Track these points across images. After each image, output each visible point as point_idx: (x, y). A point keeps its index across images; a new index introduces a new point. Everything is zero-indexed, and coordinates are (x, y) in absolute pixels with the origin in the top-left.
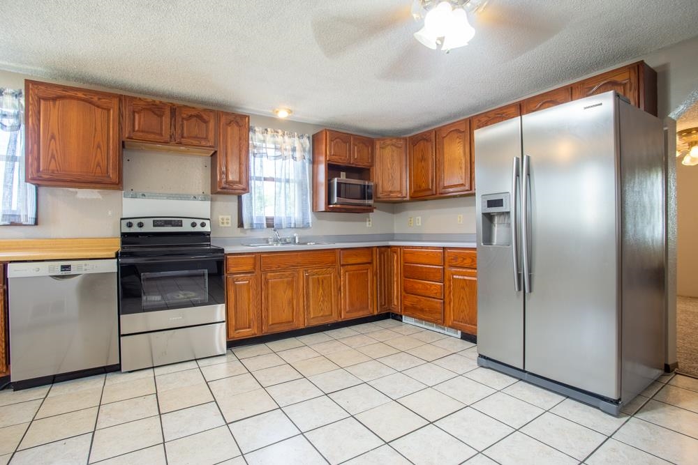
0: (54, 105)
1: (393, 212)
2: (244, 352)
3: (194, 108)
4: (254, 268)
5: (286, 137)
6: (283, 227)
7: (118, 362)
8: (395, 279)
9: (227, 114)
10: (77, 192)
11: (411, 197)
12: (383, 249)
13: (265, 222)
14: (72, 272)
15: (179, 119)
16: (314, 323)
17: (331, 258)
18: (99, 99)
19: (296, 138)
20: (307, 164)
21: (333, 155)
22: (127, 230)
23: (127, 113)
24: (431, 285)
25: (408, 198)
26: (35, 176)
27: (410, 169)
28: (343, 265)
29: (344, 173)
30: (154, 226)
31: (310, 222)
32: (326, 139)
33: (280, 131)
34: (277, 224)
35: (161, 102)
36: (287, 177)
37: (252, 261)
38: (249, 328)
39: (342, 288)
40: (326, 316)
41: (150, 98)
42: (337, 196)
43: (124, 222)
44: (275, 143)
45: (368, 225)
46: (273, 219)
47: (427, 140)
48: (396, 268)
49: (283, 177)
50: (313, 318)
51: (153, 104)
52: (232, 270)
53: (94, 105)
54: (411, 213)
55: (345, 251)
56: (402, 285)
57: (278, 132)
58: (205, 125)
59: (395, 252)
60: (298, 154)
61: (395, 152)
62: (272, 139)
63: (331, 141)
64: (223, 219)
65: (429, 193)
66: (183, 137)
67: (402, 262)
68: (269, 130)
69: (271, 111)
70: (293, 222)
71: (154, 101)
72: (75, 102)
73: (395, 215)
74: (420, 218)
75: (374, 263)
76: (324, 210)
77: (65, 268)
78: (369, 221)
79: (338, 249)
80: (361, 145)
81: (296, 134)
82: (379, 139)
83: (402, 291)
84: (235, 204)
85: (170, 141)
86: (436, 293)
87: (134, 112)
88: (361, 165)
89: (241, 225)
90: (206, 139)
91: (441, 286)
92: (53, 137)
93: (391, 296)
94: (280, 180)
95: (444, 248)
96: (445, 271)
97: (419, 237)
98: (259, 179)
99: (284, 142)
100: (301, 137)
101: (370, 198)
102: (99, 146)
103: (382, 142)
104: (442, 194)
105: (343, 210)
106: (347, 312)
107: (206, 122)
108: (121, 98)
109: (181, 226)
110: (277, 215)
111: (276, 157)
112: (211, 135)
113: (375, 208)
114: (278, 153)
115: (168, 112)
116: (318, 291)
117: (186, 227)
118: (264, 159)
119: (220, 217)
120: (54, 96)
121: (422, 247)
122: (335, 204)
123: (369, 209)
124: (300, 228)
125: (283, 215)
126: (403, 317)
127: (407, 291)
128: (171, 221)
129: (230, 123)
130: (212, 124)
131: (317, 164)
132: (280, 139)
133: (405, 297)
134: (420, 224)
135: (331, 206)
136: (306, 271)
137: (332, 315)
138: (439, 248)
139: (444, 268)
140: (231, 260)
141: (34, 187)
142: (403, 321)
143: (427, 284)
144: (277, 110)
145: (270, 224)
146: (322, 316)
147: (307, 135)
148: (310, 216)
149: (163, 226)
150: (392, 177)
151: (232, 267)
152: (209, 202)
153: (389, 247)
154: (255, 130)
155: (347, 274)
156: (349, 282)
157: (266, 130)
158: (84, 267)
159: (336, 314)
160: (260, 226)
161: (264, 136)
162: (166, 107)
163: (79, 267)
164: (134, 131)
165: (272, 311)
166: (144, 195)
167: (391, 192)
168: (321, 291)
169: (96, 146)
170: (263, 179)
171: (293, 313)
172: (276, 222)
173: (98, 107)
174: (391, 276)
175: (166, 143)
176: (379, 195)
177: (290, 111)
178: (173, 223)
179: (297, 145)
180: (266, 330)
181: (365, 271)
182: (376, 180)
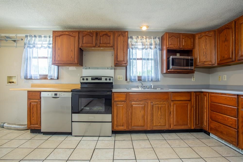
0: (60, 38)
1: (209, 73)
2: (119, 137)
3: (105, 31)
4: (126, 99)
5: (147, 39)
6: (146, 80)
7: (71, 132)
8: (205, 111)
9: (118, 32)
10: (69, 68)
11: (218, 64)
12: (198, 93)
13: (137, 78)
14: (57, 96)
15: (99, 37)
16: (155, 128)
17: (166, 96)
18: (72, 33)
19: (153, 39)
20: (158, 51)
21: (170, 45)
22: (82, 81)
23: (81, 37)
24: (228, 118)
25: (216, 65)
26: (54, 63)
27: (218, 48)
28: (173, 101)
29: (179, 54)
30: (92, 80)
31: (160, 78)
32: (166, 37)
33: (144, 37)
34: (143, 79)
35: (93, 31)
36: (148, 58)
37: (125, 96)
38: (123, 126)
39: (172, 113)
40: (162, 126)
41: (89, 31)
42: (172, 65)
43: (82, 78)
44: (142, 43)
45: (192, 80)
46: (141, 77)
47: (228, 28)
48: (206, 104)
49: (146, 58)
50: (155, 126)
51: (90, 32)
52: (116, 99)
53: (71, 36)
54: (219, 73)
55: (174, 94)
56: (209, 114)
57: (143, 37)
58: (109, 37)
59: (206, 96)
60: (152, 47)
61: (208, 39)
62: (141, 41)
63: (169, 38)
64: (119, 77)
65: (230, 60)
66: (100, 44)
67: (209, 101)
68: (139, 37)
69: (139, 28)
70: (150, 78)
71: (90, 31)
72: (65, 36)
73: (210, 75)
74: (226, 76)
75: (192, 101)
76: (165, 72)
77: (56, 94)
78: (194, 78)
79: (170, 92)
80: (186, 38)
81: (152, 37)
82: (197, 34)
83: (210, 118)
84: (125, 71)
85: (96, 46)
86: (232, 124)
87: (83, 36)
88: (186, 48)
89: (126, 80)
90: (109, 43)
91: (236, 120)
92: (59, 49)
93: (203, 120)
94: (145, 59)
95: (238, 95)
96: (239, 110)
97: (225, 87)
98: (135, 59)
99: (147, 42)
100: (155, 38)
101: (192, 65)
102: (72, 51)
103: (199, 35)
104: (239, 60)
105: (176, 73)
106: (175, 125)
107: (109, 36)
108: (79, 32)
109: (101, 80)
110: (143, 75)
111: (143, 49)
112: (112, 42)
113: (195, 71)
114: (144, 47)
115: (95, 35)
116: (158, 113)
117: (103, 81)
118: (137, 50)
119: (118, 76)
120: (60, 35)
121: (222, 94)
122: (171, 69)
123: (192, 72)
124: (154, 81)
125: (146, 75)
126: (211, 134)
127: (212, 119)
128: (98, 78)
129: (120, 35)
130: (112, 37)
131: (163, 50)
132: (144, 40)
133: (210, 122)
134: (226, 80)
135: (169, 70)
136: (152, 102)
137: (165, 125)
138: (234, 95)
139: (238, 109)
140: (115, 95)
141: (57, 66)
142: (211, 136)
143: (225, 117)
144: (141, 27)
145: (140, 79)
146: (160, 126)
147: (158, 37)
148: (160, 76)
149: (95, 80)
150: (206, 53)
151: (116, 98)
152: (113, 70)
153: (202, 92)
154: (133, 38)
155: (175, 105)
156: (176, 110)
157: (138, 37)
158: (61, 95)
159: (168, 126)
160: (135, 80)
161: (137, 40)
162: (94, 33)
163: (60, 95)
164: (83, 43)
165: (134, 120)
166: (89, 68)
167: (205, 62)
168: (159, 113)
169: (71, 50)
170: (136, 59)
171: (144, 122)
172: (142, 78)
173: (72, 36)
174: (203, 108)
175: (94, 47)
176: (198, 64)
177: (148, 27)
178: (98, 79)
179: (153, 42)
180: (130, 128)
181: (187, 105)
182: (196, 56)
